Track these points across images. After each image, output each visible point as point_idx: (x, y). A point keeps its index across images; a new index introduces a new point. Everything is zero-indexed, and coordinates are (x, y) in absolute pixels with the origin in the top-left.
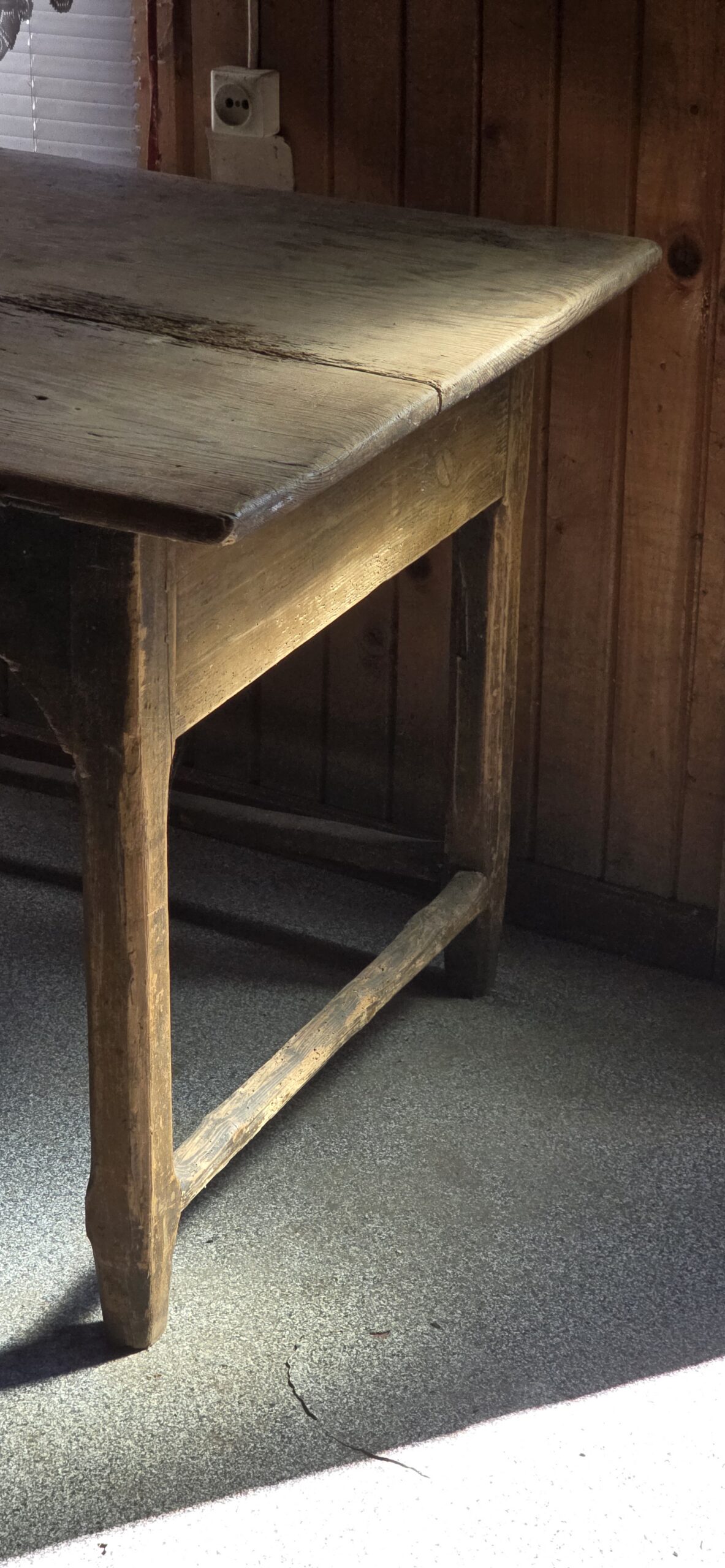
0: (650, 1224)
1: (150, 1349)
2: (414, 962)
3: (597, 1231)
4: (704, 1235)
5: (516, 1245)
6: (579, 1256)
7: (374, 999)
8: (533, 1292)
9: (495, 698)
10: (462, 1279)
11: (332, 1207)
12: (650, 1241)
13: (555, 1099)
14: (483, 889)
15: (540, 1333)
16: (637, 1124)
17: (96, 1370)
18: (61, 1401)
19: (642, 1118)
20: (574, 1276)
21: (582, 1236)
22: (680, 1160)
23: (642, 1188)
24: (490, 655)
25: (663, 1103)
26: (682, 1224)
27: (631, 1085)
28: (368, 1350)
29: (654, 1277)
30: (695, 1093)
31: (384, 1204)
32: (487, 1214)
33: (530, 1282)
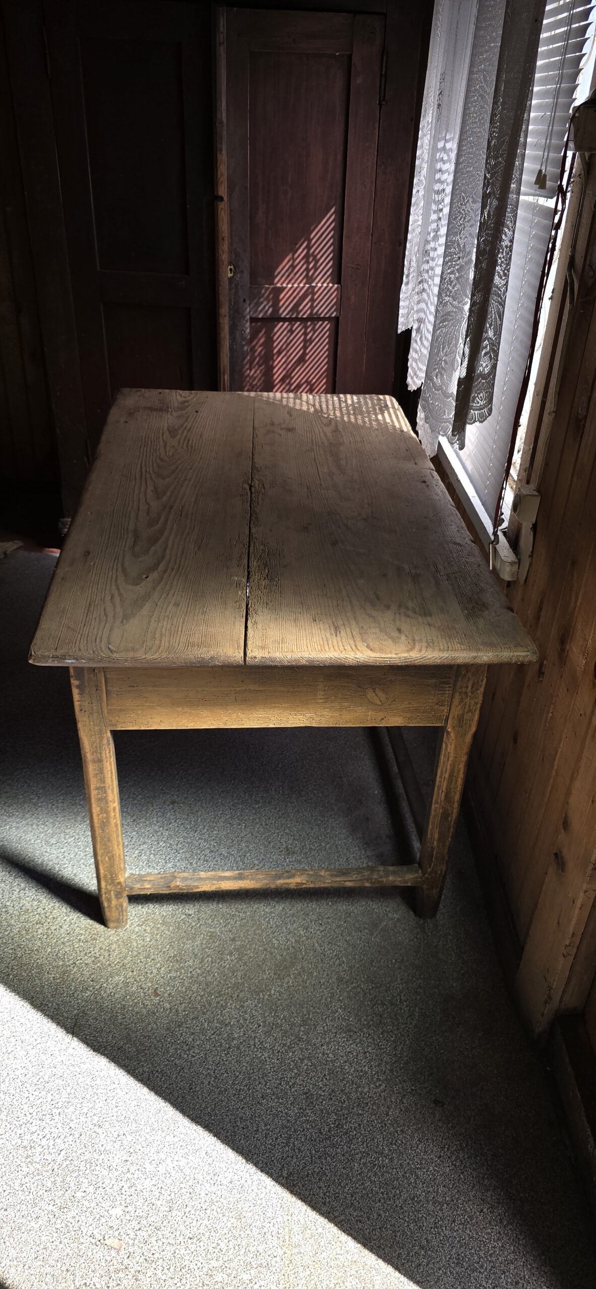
0: (291, 1054)
1: (109, 930)
2: (345, 881)
3: (274, 1036)
4: (296, 1079)
5: (245, 1012)
6: (251, 1037)
7: (304, 882)
8: (215, 1032)
9: (436, 808)
10: (210, 1004)
11: (233, 940)
12: (278, 1059)
13: (364, 977)
14: (416, 878)
15: (186, 1048)
16: (367, 1016)
17: (89, 921)
18: (65, 920)
19: (373, 1015)
20: (235, 1042)
21: (268, 1032)
22: (351, 1044)
23: (317, 1039)
24: (436, 789)
25: (392, 1019)
26: (299, 1066)
27: (397, 1000)
28: (142, 994)
29: (253, 1072)
30: (410, 1028)
31: (246, 955)
32: (263, 991)
33: (222, 1028)
